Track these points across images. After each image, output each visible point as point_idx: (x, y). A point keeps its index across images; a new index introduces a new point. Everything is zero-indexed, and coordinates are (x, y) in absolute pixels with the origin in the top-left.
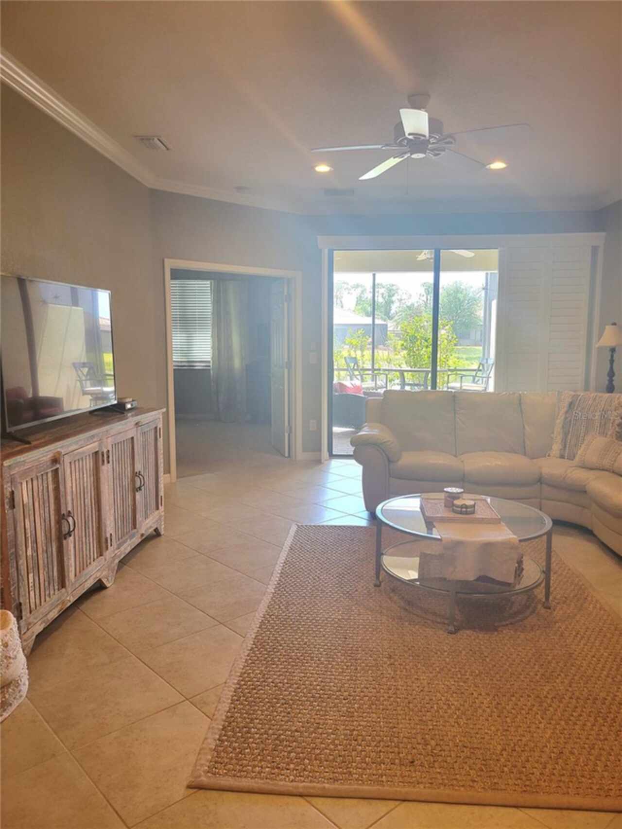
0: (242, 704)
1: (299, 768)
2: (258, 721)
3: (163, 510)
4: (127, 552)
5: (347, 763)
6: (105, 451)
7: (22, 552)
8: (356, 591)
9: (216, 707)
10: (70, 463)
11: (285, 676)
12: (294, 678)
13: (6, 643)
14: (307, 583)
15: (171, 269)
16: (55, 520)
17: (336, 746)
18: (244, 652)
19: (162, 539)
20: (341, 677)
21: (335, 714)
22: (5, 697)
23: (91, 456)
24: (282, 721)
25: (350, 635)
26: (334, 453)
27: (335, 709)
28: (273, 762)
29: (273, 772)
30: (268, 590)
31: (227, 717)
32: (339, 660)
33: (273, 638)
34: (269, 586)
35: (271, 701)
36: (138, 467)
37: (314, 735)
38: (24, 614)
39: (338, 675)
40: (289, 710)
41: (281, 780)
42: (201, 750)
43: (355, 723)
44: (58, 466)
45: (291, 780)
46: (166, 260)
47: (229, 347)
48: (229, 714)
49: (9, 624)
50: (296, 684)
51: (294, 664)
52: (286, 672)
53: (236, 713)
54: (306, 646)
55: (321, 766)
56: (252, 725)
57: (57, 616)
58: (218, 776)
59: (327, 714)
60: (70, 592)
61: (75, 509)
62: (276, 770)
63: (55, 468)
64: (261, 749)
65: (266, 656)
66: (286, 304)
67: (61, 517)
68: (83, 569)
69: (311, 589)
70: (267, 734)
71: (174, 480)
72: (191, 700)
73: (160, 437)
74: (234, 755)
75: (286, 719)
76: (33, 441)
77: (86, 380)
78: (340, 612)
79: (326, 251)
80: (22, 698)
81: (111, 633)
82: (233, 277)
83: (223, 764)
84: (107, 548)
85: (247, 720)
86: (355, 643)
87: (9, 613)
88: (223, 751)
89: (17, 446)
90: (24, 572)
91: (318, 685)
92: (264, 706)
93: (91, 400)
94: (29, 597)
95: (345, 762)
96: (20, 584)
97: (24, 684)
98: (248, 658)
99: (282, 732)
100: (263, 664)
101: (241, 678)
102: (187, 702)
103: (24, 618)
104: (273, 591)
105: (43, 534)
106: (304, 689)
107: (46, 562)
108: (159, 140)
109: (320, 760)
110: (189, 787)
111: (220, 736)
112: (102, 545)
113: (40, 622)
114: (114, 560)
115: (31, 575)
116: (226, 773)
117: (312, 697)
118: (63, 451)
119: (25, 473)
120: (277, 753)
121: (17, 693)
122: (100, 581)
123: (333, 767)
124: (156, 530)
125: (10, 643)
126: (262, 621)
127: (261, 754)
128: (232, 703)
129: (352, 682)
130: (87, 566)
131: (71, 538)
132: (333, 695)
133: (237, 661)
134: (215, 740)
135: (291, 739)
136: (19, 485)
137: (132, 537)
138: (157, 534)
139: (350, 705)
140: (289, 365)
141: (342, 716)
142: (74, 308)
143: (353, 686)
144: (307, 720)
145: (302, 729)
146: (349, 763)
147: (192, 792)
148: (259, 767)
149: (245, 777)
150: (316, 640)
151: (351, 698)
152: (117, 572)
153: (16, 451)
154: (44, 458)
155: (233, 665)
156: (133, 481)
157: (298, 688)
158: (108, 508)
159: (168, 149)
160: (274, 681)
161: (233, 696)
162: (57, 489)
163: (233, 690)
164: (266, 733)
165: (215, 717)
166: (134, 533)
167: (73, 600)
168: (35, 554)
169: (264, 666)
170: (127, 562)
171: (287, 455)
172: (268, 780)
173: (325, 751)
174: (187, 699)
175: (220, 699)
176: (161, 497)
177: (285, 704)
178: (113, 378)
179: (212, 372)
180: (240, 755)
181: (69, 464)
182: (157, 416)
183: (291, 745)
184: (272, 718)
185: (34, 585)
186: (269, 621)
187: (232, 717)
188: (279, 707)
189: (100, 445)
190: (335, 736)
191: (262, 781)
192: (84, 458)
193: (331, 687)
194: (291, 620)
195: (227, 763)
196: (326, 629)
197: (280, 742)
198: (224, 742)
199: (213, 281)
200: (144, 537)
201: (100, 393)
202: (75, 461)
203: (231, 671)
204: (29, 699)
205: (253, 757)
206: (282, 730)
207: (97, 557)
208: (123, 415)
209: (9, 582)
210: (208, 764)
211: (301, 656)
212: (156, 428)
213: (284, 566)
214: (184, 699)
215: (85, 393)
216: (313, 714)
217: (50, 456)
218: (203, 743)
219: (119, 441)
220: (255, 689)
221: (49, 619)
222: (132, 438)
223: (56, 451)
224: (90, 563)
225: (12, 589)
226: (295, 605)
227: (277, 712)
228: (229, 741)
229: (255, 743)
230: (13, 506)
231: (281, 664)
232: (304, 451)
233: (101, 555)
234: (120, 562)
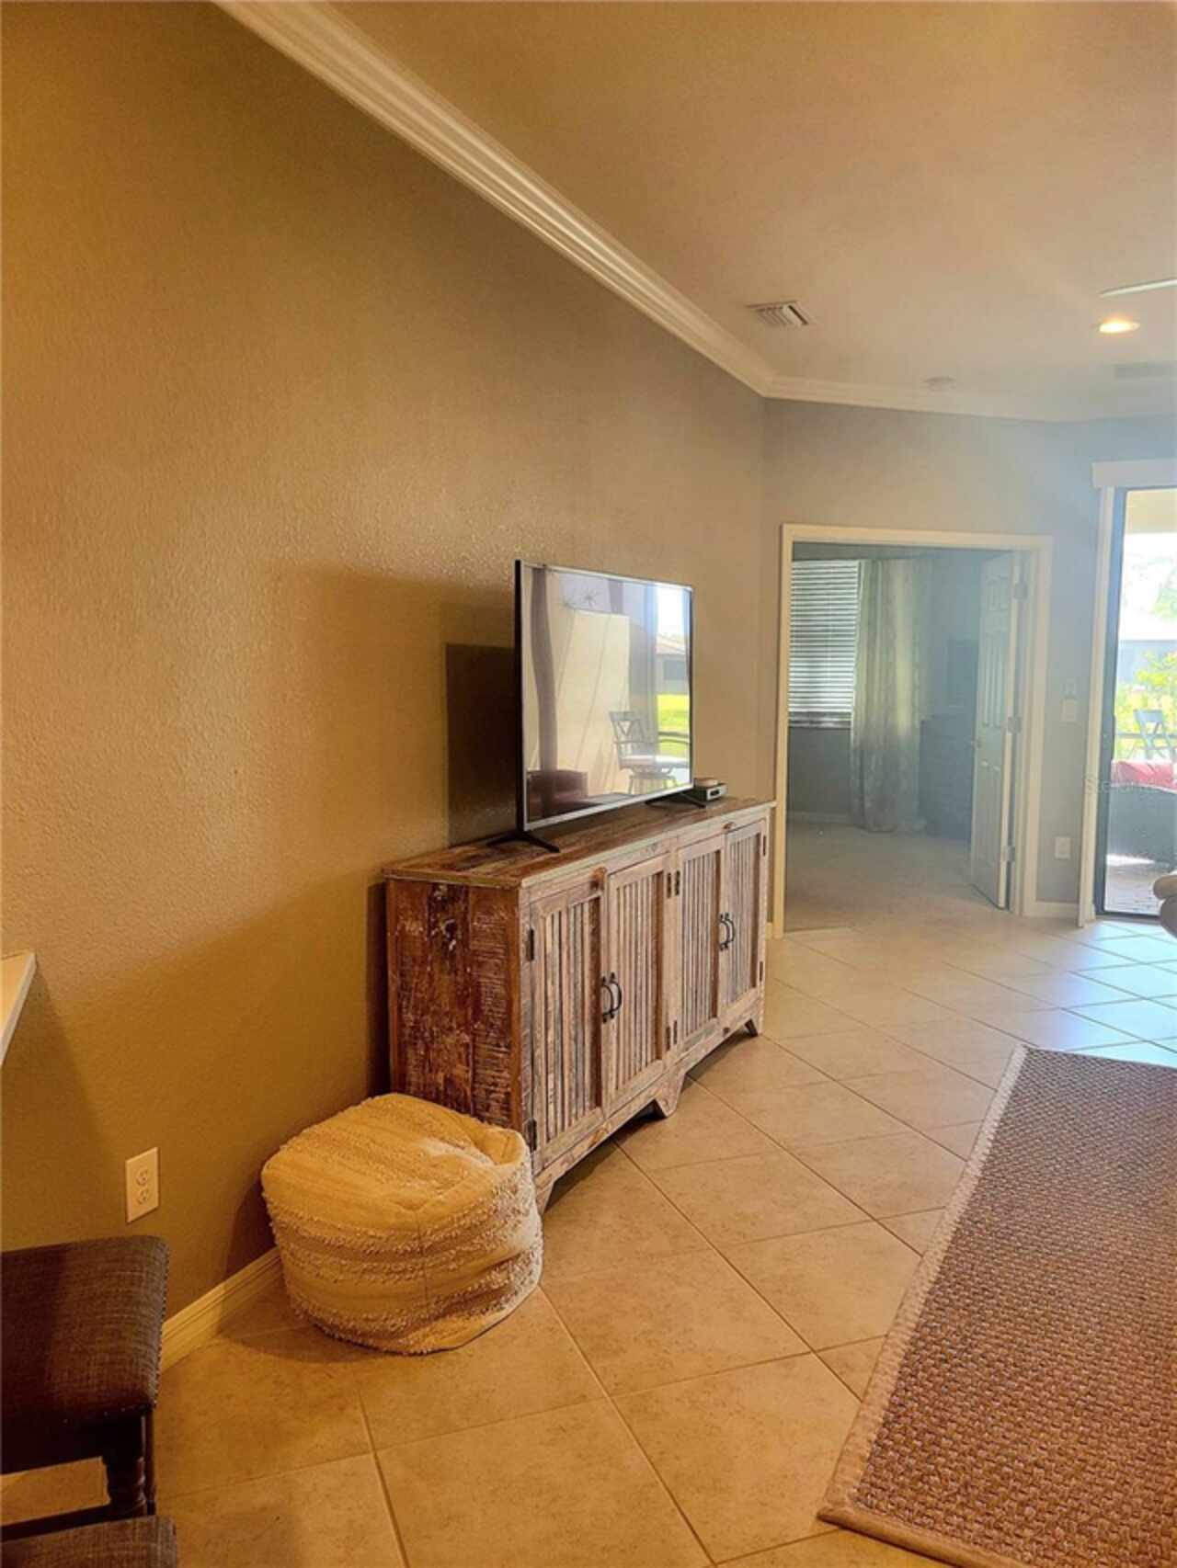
0: (922, 1386)
1: (1045, 1540)
2: (954, 1425)
3: (763, 988)
4: (701, 1057)
5: (1150, 1555)
6: (673, 872)
7: (540, 1036)
8: (1165, 1203)
9: (871, 1379)
10: (618, 889)
11: (1009, 1349)
12: (1028, 1358)
13: (516, 1186)
14: (1051, 1168)
15: (794, 543)
16: (591, 987)
17: (1125, 1516)
18: (922, 1284)
19: (757, 1041)
20: (1133, 1378)
21: (1121, 1450)
22: (509, 1278)
23: (650, 879)
24: (1004, 1437)
25: (1153, 1294)
26: (1107, 908)
27: (1120, 1440)
28: (988, 1514)
29: (988, 1533)
30: (968, 1170)
31: (892, 1404)
32: (1128, 1342)
33: (983, 1269)
34: (970, 1163)
35: (980, 1392)
36: (725, 907)
37: (1074, 1481)
38: (538, 1141)
39: (1127, 1372)
40: (1019, 1419)
41: (1005, 1554)
42: (842, 1453)
43: (1168, 1478)
44: (599, 893)
45: (1026, 1559)
46: (786, 527)
47: (890, 689)
48: (895, 1397)
49: (519, 1154)
50: (1034, 1371)
51: (1028, 1328)
52: (1012, 1341)
53: (911, 1399)
54: (1053, 1298)
55: (1092, 1549)
56: (943, 1431)
57: (586, 1154)
58: (876, 1511)
59: (1102, 1445)
60: (608, 1115)
61: (622, 970)
62: (995, 1532)
63: (594, 896)
64: (961, 1482)
65: (968, 1301)
66: (1015, 603)
67: (599, 984)
68: (630, 1078)
69: (1061, 1183)
70: (975, 1457)
71: (780, 934)
72: (820, 1354)
73: (764, 854)
74: (908, 1481)
75: (1013, 1435)
76: (563, 848)
77: (625, 743)
78: (1129, 1243)
79: (1111, 491)
80: (534, 1286)
81: (673, 1200)
82: (903, 552)
83: (888, 1493)
84: (668, 1047)
85: (934, 1420)
86: (1164, 1313)
87: (520, 1136)
88: (886, 1467)
89: (538, 855)
90: (542, 1070)
91: (1081, 1383)
92: (965, 1399)
93: (631, 777)
94: (545, 1113)
95: (1146, 1554)
96: (536, 1090)
97: (537, 1263)
98: (932, 1297)
99: (1005, 1460)
100: (962, 1317)
101: (918, 1335)
102: (813, 1355)
103: (539, 1148)
104: (979, 1174)
105: (572, 1010)
106: (1050, 1384)
107: (574, 1057)
108: (791, 308)
109: (1090, 1535)
110: (822, 1518)
111: (880, 1435)
112: (660, 1039)
113: (561, 1159)
114: (679, 1069)
115: (551, 1076)
116: (892, 1510)
117: (1068, 1405)
118: (610, 868)
119: (549, 902)
120: (996, 1498)
121: (526, 1275)
122: (654, 1103)
123: (1117, 1557)
124: (749, 1024)
125: (520, 1187)
126: (958, 1229)
127: (963, 1491)
128: (900, 1379)
129: (1159, 1392)
130: (635, 1074)
131: (614, 1021)
132: (1116, 1410)
133: (909, 1298)
134: (870, 1441)
135: (1025, 1478)
136: (541, 921)
137: (708, 1032)
138: (750, 1032)
139: (1156, 1441)
140: (1016, 724)
141: (1138, 1458)
142: (613, 616)
143: (1162, 1402)
144: (1060, 1449)
145: (1047, 1462)
146: (1155, 1557)
147: (828, 1530)
148: (958, 1516)
149: (932, 1529)
150: (1074, 1290)
151: (1158, 1425)
152: (682, 1091)
153: (538, 863)
154: (581, 878)
155: (902, 1304)
156: (716, 932)
157: (1037, 1379)
158: (672, 975)
159: (805, 322)
160: (988, 1355)
161: (903, 1366)
162: (596, 933)
163: (903, 1354)
164: (971, 1452)
165: (868, 1398)
166: (713, 1026)
167: (612, 1129)
168: (558, 1042)
169: (964, 1321)
170: (699, 1076)
171: (1002, 903)
172: (978, 1547)
173: (1101, 1520)
174: (814, 1352)
175: (876, 1365)
176: (761, 964)
177: (1011, 1404)
178: (688, 740)
179: (852, 735)
180: (920, 1484)
181: (616, 893)
182: (762, 815)
183: (1025, 1490)
184: (983, 1426)
185: (555, 1093)
186: (971, 1232)
187: (901, 1405)
188: (999, 1408)
189: (665, 862)
190: (1121, 1495)
191: (967, 1547)
192: (639, 883)
193: (1111, 1392)
194: (1019, 1239)
195: (893, 1491)
196: (1096, 1272)
197: (1003, 1479)
198: (887, 1451)
199: (863, 562)
200: (729, 1035)
201: (648, 766)
202: (625, 887)
203: (897, 1317)
204: (542, 1289)
205: (946, 1493)
206: (1006, 1456)
207: (652, 1061)
208: (702, 810)
209: (520, 1084)
210: (857, 1484)
211: (1043, 1316)
212: (758, 836)
213: (1000, 1127)
214: (809, 1350)
215: (623, 765)
216: (1072, 1441)
217: (587, 876)
218: (847, 1441)
219: (695, 856)
220: (946, 1361)
221: (576, 1156)
222: (718, 853)
223: (599, 866)
224: (640, 1070)
225: (524, 1095)
226: (1027, 1210)
227: (993, 1417)
228: (898, 1451)
229: (950, 1468)
230: (531, 956)
231: (999, 1324)
232: (1039, 899)
233: (658, 1057)
234: (687, 1074)
